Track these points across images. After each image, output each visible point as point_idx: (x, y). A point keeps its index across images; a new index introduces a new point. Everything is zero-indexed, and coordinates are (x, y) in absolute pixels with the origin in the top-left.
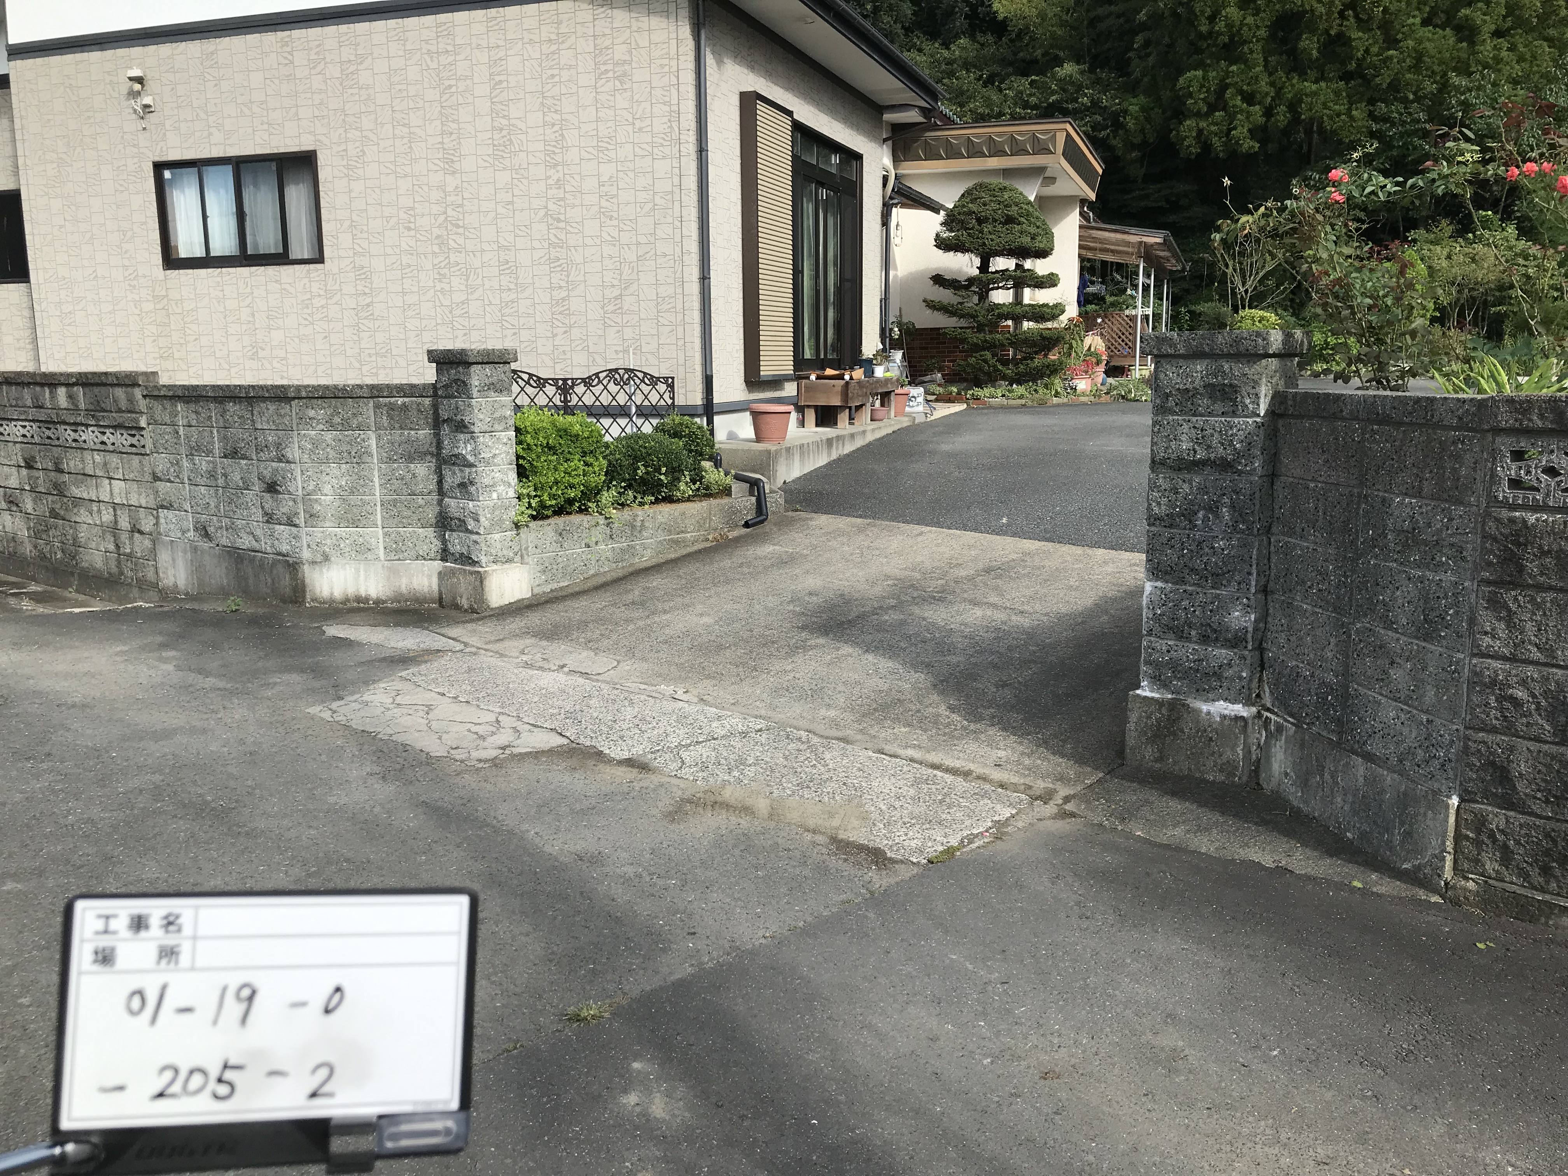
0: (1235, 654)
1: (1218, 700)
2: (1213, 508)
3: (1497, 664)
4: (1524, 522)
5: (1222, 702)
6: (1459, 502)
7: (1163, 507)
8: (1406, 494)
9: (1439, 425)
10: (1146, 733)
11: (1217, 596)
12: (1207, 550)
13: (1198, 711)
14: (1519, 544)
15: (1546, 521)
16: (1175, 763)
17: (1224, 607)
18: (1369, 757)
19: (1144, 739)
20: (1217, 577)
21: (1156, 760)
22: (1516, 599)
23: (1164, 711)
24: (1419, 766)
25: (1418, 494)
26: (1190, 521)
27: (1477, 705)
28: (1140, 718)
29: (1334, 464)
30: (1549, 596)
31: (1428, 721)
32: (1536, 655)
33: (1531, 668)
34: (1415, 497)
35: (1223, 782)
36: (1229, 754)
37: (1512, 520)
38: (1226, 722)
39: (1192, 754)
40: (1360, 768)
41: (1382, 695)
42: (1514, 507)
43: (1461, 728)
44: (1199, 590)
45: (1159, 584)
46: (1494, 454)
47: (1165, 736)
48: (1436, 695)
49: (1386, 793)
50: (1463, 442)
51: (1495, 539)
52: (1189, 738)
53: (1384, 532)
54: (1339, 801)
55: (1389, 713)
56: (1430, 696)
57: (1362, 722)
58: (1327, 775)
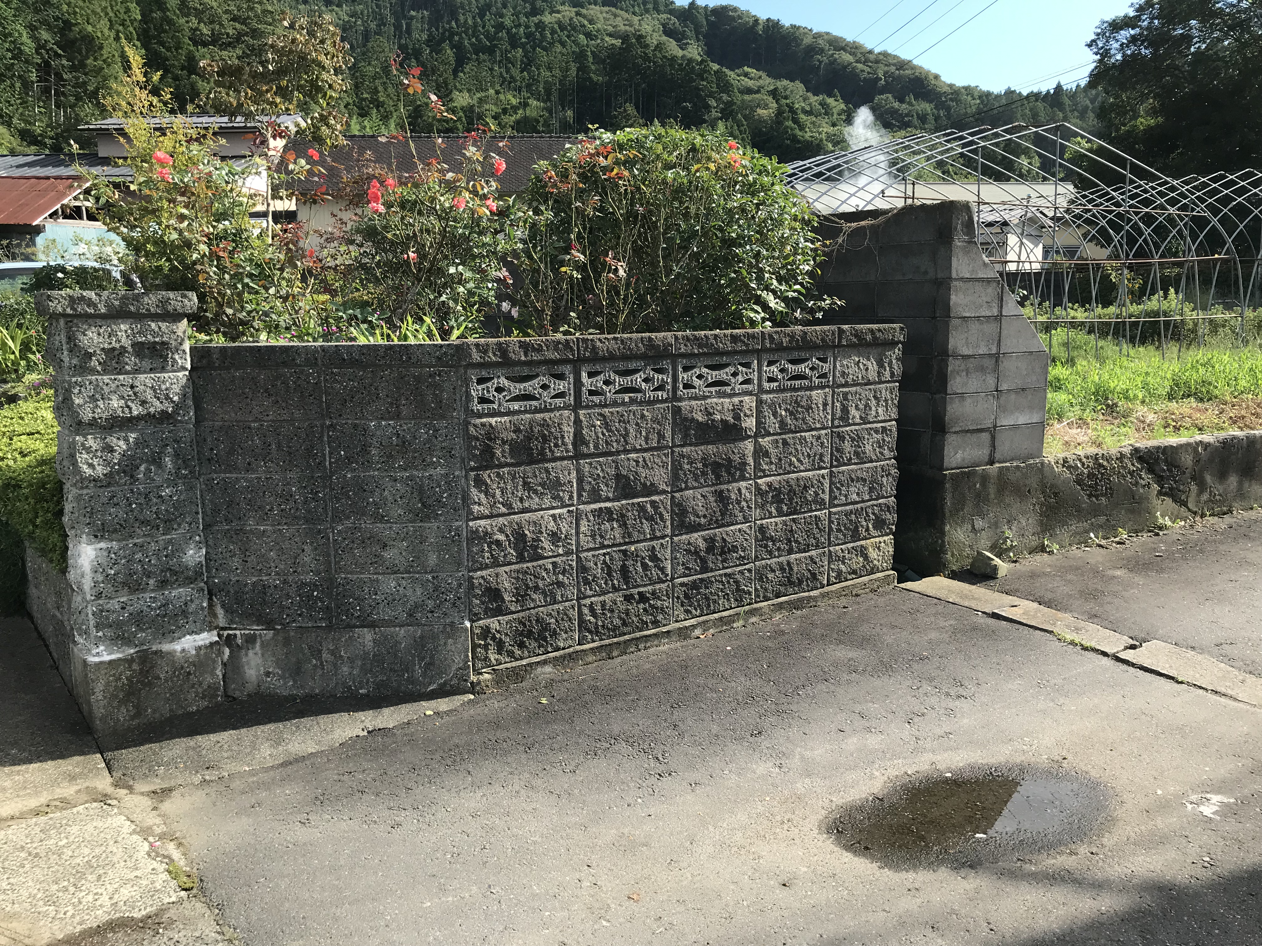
0: (193, 589)
1: (184, 636)
2: (156, 461)
3: (482, 522)
4: (491, 425)
5: (188, 637)
6: (443, 417)
7: (99, 469)
8: (382, 418)
9: (419, 364)
10: (116, 696)
11: (170, 541)
12: (155, 500)
13: (171, 653)
14: (490, 439)
15: (501, 422)
16: (154, 711)
17: (179, 550)
18: (373, 625)
19: (115, 704)
20: (169, 523)
21: (133, 718)
22: (489, 476)
23: (135, 667)
24: (432, 612)
25: (397, 416)
26: (132, 476)
27: (476, 554)
28: (108, 684)
29: (284, 405)
30: (506, 470)
31: (433, 577)
32: (504, 510)
33: (501, 519)
34: (391, 420)
35: (208, 707)
36: (209, 679)
37: (483, 425)
38: (202, 652)
39: (172, 694)
40: (367, 637)
41: (379, 574)
42: (480, 416)
43: (465, 573)
44: (148, 540)
45: (103, 545)
46: (467, 382)
47: (141, 690)
48: (438, 557)
49: (401, 643)
50: (439, 375)
51: (477, 439)
52: (166, 681)
53: (365, 450)
54: (345, 669)
55: (390, 584)
56: (432, 559)
57: (360, 600)
58: (325, 655)
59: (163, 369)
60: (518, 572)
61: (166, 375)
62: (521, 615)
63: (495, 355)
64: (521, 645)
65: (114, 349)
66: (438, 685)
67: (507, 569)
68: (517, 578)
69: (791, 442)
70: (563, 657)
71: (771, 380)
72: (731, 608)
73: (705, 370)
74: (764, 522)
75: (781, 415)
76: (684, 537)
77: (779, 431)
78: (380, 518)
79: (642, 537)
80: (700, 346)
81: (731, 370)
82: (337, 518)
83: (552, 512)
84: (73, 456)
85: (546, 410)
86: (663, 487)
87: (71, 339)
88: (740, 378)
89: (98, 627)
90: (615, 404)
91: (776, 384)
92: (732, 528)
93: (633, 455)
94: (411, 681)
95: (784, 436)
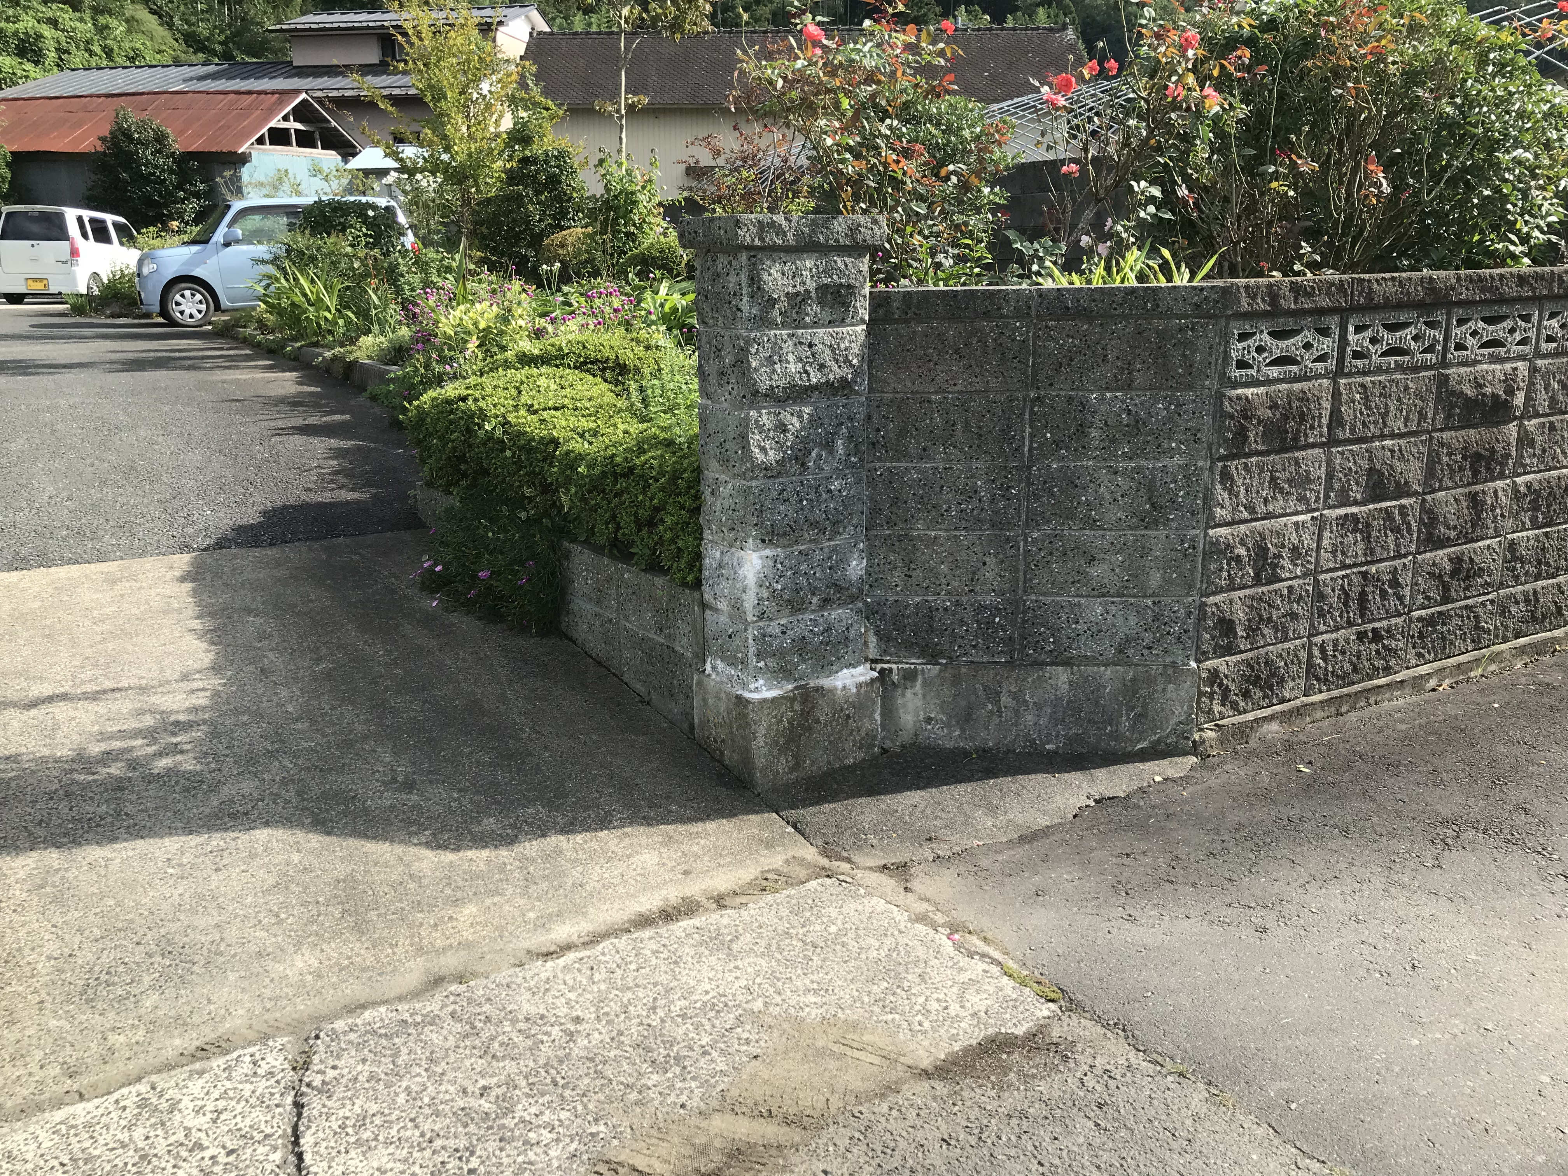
0: (852, 610)
1: (842, 669)
2: (828, 444)
3: (1222, 531)
4: (1247, 398)
5: (845, 671)
6: (1190, 387)
7: (771, 453)
8: (1107, 388)
9: (1169, 315)
10: (777, 742)
11: (834, 550)
12: (824, 495)
13: (832, 691)
14: (1246, 417)
15: (1257, 394)
16: (813, 763)
17: (844, 561)
18: (1068, 663)
19: (775, 752)
20: (836, 525)
21: (792, 770)
22: (1237, 469)
23: (797, 707)
24: (1150, 648)
25: (1129, 386)
26: (803, 464)
27: (1213, 573)
28: (769, 729)
30: (1254, 460)
31: (1154, 603)
32: (1246, 515)
33: (1242, 527)
34: (1118, 390)
35: (864, 759)
36: (867, 725)
37: (1239, 398)
38: (863, 691)
39: (830, 742)
40: (1062, 677)
41: (1082, 596)
42: (1236, 385)
43: (1197, 598)
44: (813, 546)
45: (768, 552)
46: (1226, 339)
47: (801, 735)
48: (1163, 577)
49: (1105, 687)
50: (1192, 329)
51: (1232, 417)
52: (826, 725)
53: (1082, 430)
54: (1029, 718)
55: (1096, 610)
56: (1155, 579)
57: (1055, 630)
58: (1005, 699)
59: (843, 322)
60: (1252, 598)
61: (845, 330)
62: (1250, 655)
63: (1263, 300)
64: (1246, 695)
65: (797, 294)
66: (1150, 742)
67: (1241, 593)
68: (1251, 607)
69: (1558, 425)
70: (1291, 712)
71: (1550, 339)
72: (1467, 652)
73: (1481, 324)
74: (1515, 535)
75: (1553, 389)
76: (1428, 555)
77: (1548, 411)
78: (1091, 523)
79: (1385, 555)
80: (1483, 290)
81: (1508, 324)
82: (1032, 521)
83: (1295, 518)
84: (744, 437)
85: (1307, 378)
86: (1416, 487)
87: (754, 280)
88: (1518, 336)
89: (759, 655)
90: (1379, 370)
91: (1554, 345)
92: (1480, 544)
93: (1388, 443)
94: (1115, 736)
95: (1551, 418)
